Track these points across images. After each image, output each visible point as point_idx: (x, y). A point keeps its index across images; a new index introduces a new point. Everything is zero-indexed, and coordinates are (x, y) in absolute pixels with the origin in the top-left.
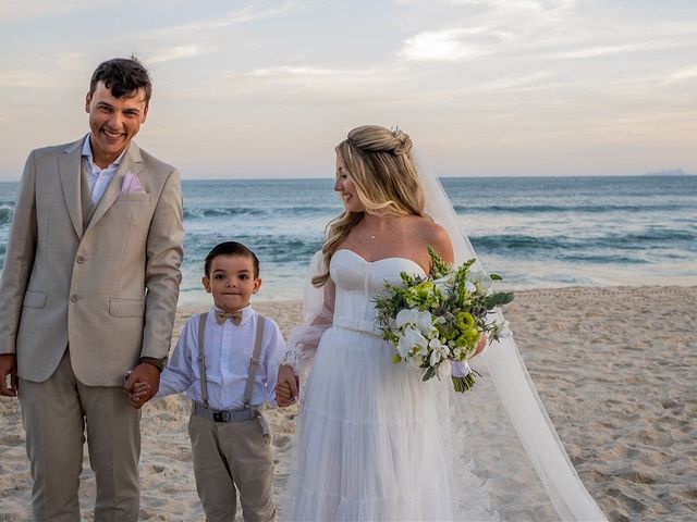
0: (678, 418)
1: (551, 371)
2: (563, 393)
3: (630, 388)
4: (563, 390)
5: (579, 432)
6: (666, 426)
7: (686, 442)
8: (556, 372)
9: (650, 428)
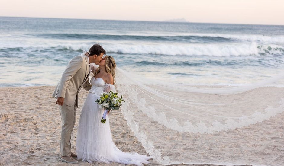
0: (156, 125)
1: (116, 113)
2: (120, 119)
3: (142, 118)
4: (120, 118)
5: (125, 128)
6: (151, 127)
7: (156, 130)
8: (118, 113)
9: (146, 127)
